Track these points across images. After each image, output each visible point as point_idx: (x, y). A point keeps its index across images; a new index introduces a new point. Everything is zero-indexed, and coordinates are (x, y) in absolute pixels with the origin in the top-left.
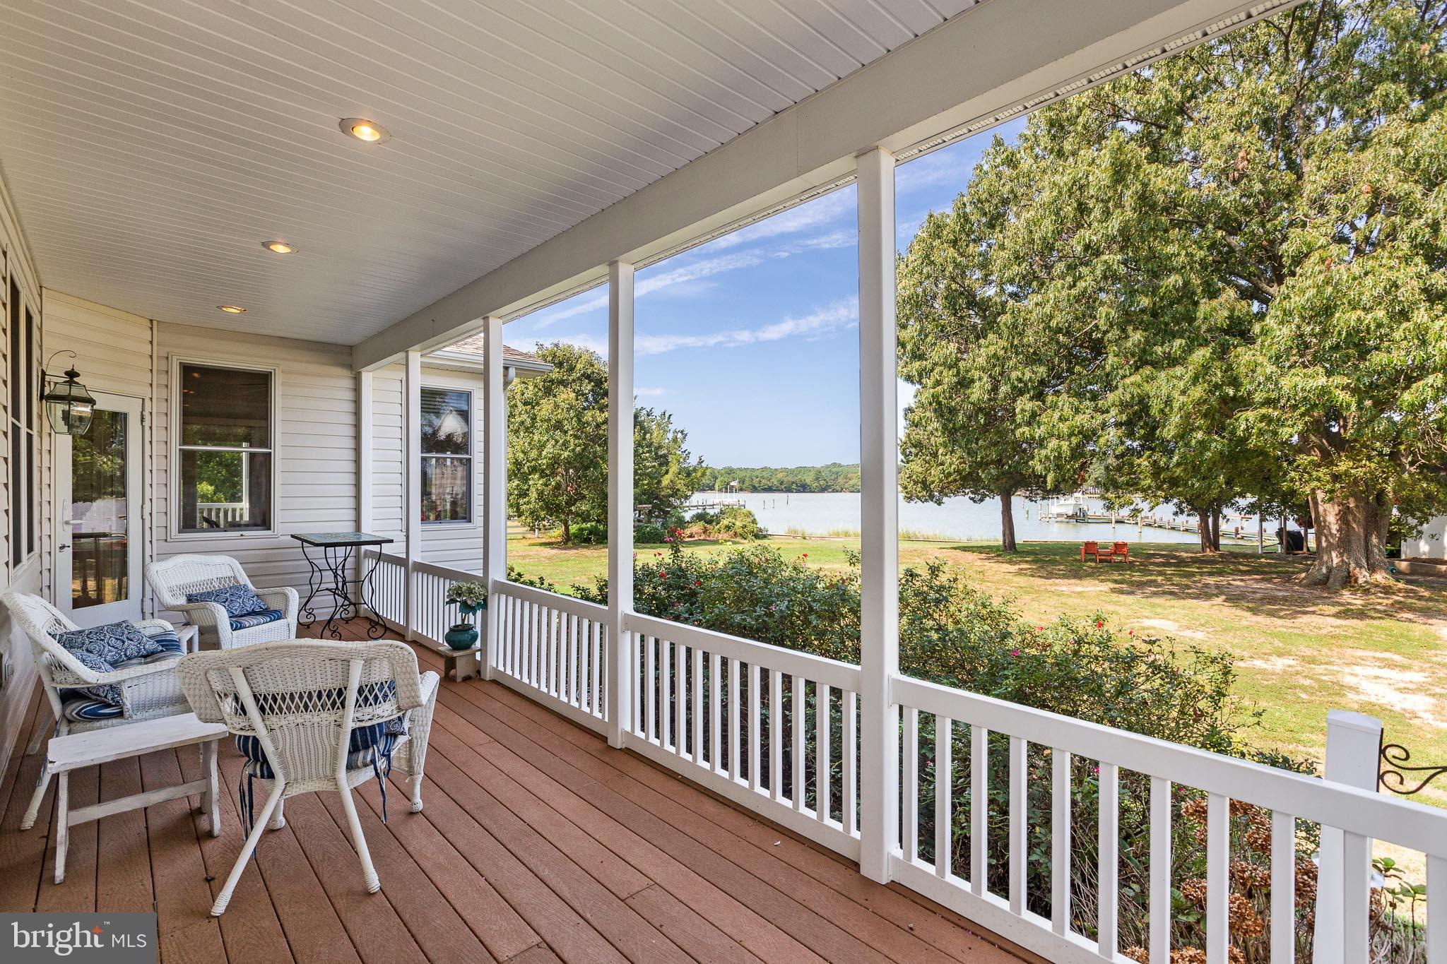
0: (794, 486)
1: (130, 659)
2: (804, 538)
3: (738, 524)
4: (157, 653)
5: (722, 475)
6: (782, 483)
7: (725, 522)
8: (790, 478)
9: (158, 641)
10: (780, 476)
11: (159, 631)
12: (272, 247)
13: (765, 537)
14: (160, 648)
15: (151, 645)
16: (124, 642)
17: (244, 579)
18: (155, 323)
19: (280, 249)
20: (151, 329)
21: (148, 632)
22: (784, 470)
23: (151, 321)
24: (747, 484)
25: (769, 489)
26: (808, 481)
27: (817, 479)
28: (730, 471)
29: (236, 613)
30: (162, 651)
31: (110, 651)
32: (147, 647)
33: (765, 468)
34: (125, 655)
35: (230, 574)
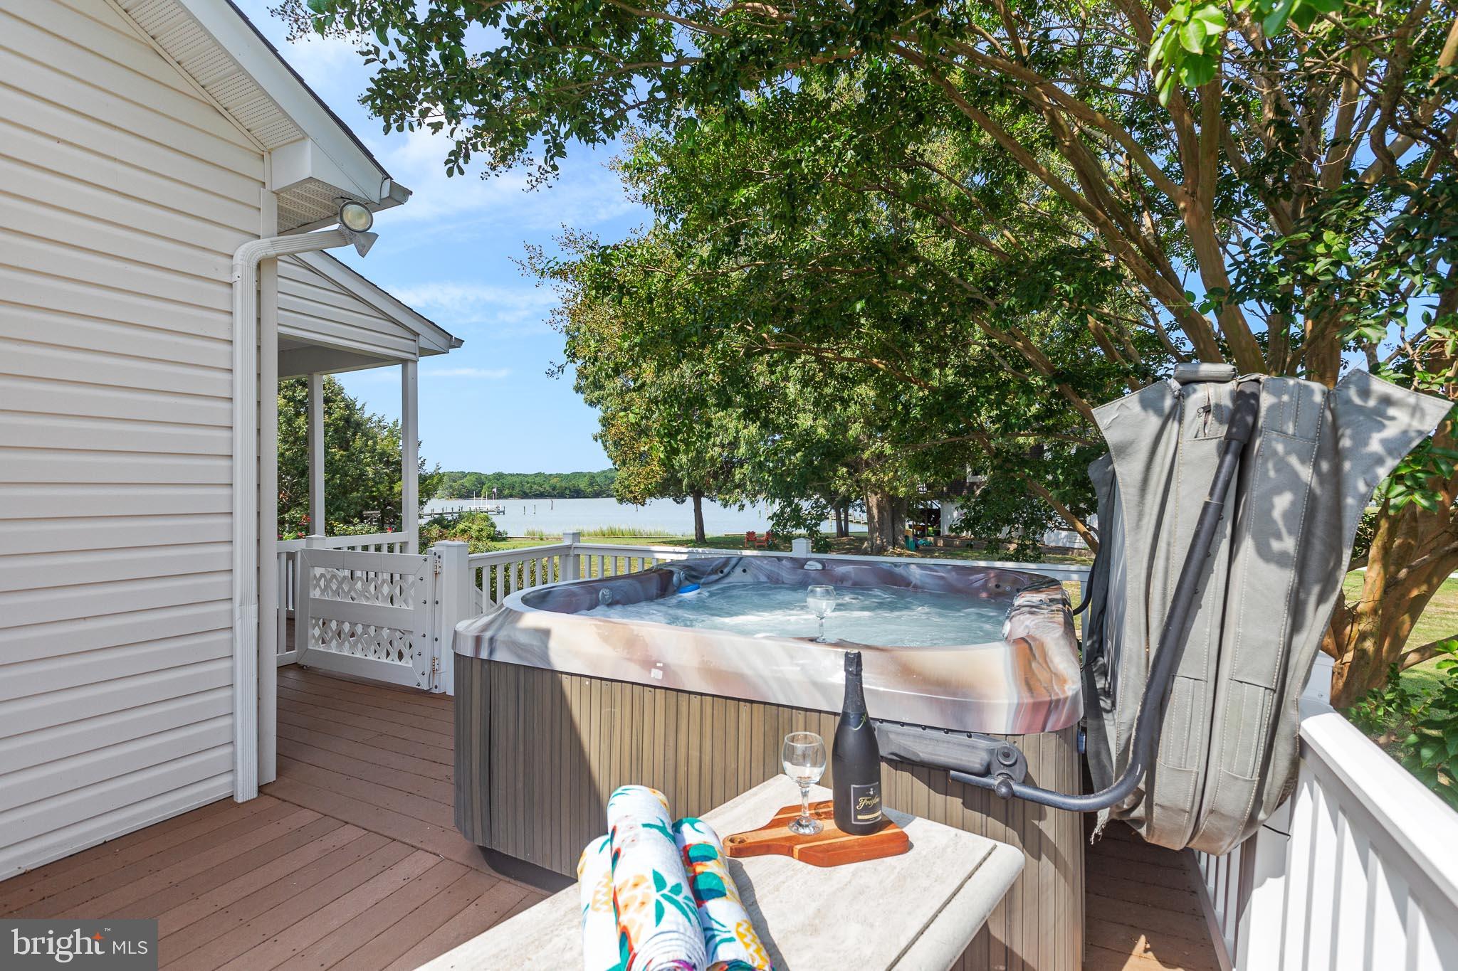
0: (567, 492)
2: (542, 539)
3: (475, 527)
5: (490, 480)
6: (554, 489)
7: (461, 526)
8: (564, 484)
10: (553, 481)
13: (504, 539)
22: (558, 475)
24: (517, 490)
25: (541, 495)
26: (582, 486)
27: (591, 485)
28: (499, 476)
33: (540, 473)
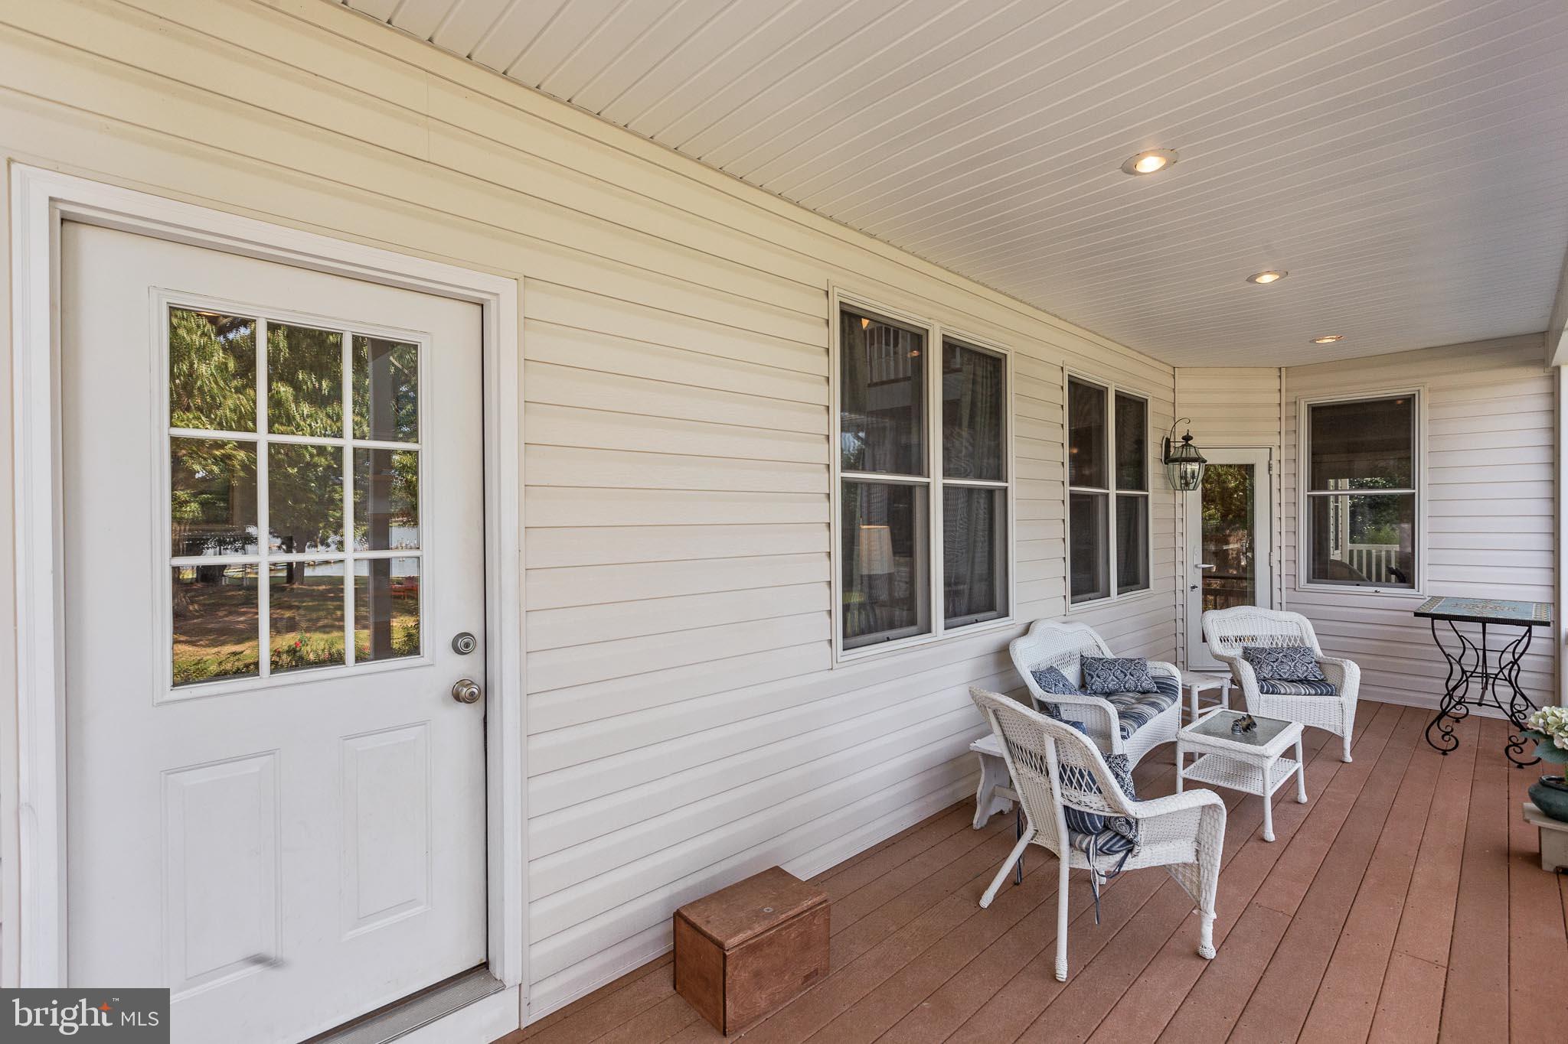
1: (1128, 691)
4: (1153, 692)
9: (1156, 683)
11: (1166, 674)
12: (1257, 280)
14: (1155, 689)
15: (1147, 684)
16: (1126, 676)
17: (1313, 643)
18: (1283, 370)
19: (1267, 279)
20: (1280, 377)
21: (1152, 673)
23: (1280, 369)
29: (1285, 677)
30: (1156, 692)
31: (1113, 680)
32: (1144, 684)
34: (1124, 686)
35: (1296, 633)
